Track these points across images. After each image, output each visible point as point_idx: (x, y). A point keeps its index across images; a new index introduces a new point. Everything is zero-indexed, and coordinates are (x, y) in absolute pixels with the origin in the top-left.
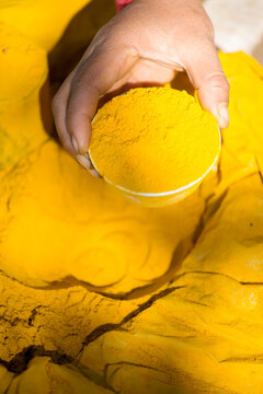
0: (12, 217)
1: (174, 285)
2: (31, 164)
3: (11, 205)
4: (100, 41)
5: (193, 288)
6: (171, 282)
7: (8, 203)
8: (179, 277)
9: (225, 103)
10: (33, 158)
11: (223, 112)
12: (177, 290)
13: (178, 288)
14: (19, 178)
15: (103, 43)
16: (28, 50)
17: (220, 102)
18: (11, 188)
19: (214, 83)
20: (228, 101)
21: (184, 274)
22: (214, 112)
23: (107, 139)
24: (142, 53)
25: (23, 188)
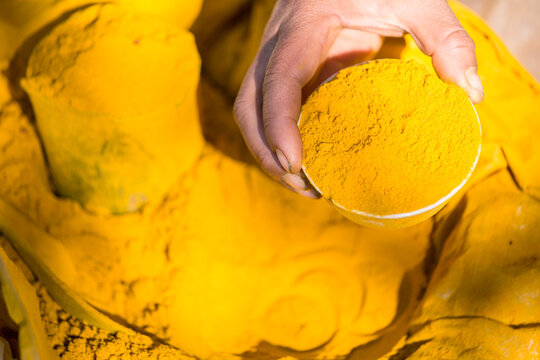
0: (175, 271)
1: (416, 339)
2: (187, 192)
3: (172, 254)
4: (286, 15)
5: (445, 340)
6: (409, 335)
7: (167, 251)
8: (421, 327)
9: (472, 68)
10: (189, 183)
11: (475, 82)
12: (423, 347)
13: (424, 342)
14: (177, 214)
15: (291, 16)
16: (168, 38)
17: (467, 67)
18: (168, 230)
19: (454, 43)
20: (476, 65)
21: (428, 323)
22: (462, 82)
23: (326, 147)
24: (346, 21)
25: (185, 228)
